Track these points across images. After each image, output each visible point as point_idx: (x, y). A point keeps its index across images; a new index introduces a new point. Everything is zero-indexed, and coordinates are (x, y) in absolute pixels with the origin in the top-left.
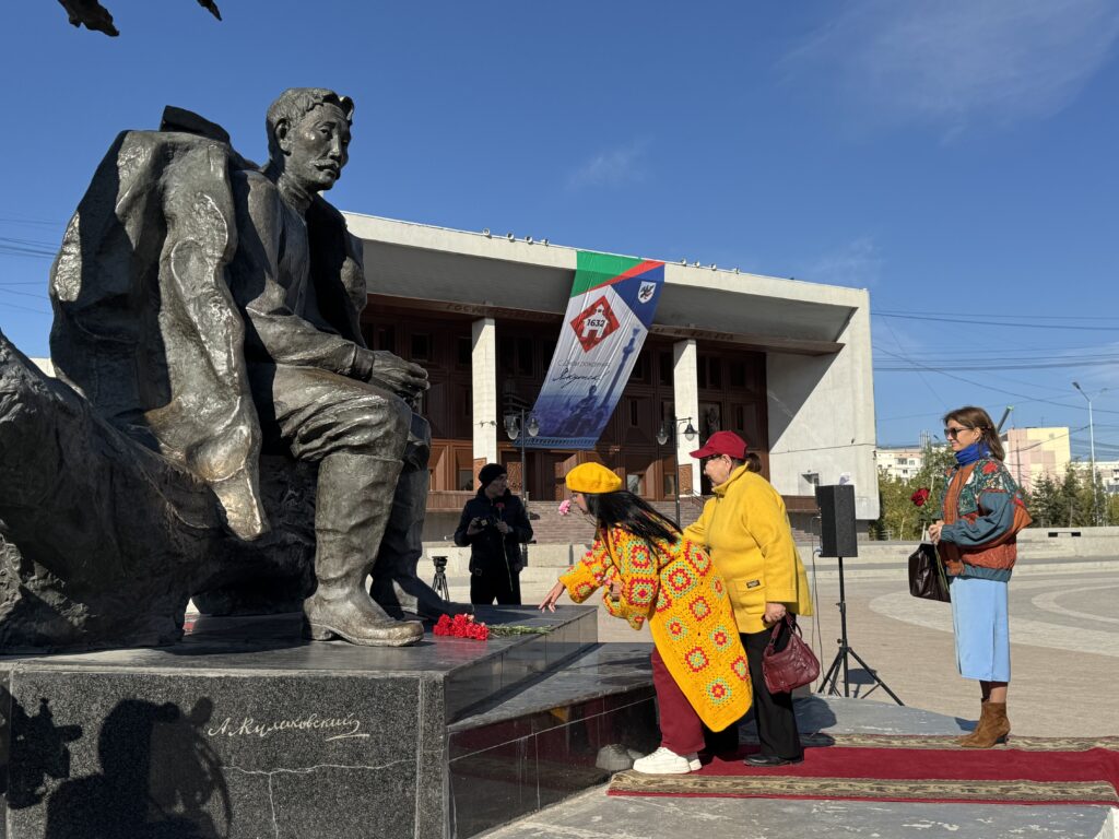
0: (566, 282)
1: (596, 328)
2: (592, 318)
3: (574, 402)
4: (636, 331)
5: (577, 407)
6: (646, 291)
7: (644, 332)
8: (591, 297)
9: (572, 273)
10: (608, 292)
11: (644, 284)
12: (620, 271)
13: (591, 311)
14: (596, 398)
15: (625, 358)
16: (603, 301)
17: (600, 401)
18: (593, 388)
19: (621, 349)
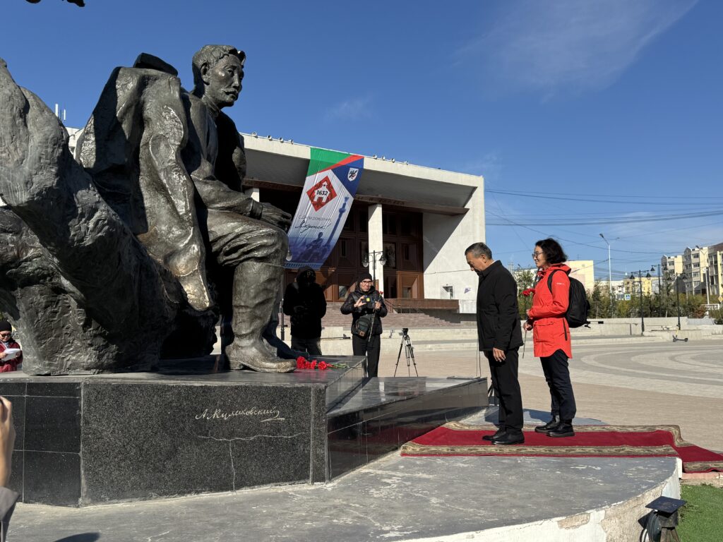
0: (303, 167)
1: (321, 196)
2: (320, 190)
3: (309, 242)
4: (346, 199)
5: (310, 245)
6: (353, 174)
7: (351, 199)
8: (318, 177)
9: (307, 161)
10: (329, 174)
11: (351, 169)
12: (337, 161)
13: (319, 185)
14: (322, 240)
15: (340, 216)
16: (326, 179)
17: (325, 242)
18: (321, 234)
19: (338, 210)
